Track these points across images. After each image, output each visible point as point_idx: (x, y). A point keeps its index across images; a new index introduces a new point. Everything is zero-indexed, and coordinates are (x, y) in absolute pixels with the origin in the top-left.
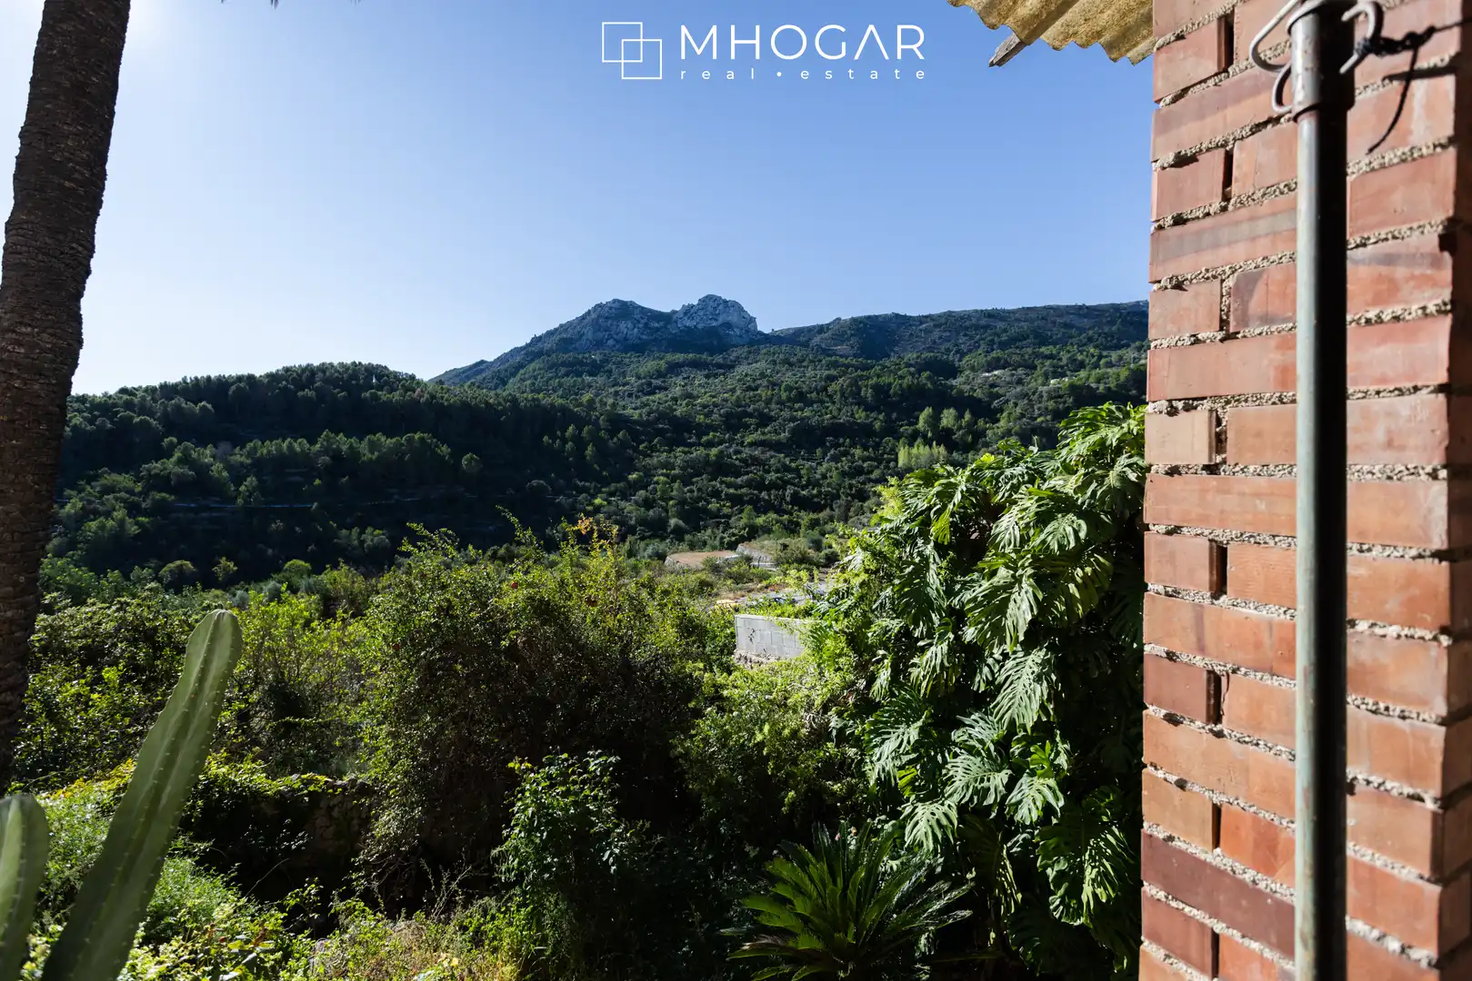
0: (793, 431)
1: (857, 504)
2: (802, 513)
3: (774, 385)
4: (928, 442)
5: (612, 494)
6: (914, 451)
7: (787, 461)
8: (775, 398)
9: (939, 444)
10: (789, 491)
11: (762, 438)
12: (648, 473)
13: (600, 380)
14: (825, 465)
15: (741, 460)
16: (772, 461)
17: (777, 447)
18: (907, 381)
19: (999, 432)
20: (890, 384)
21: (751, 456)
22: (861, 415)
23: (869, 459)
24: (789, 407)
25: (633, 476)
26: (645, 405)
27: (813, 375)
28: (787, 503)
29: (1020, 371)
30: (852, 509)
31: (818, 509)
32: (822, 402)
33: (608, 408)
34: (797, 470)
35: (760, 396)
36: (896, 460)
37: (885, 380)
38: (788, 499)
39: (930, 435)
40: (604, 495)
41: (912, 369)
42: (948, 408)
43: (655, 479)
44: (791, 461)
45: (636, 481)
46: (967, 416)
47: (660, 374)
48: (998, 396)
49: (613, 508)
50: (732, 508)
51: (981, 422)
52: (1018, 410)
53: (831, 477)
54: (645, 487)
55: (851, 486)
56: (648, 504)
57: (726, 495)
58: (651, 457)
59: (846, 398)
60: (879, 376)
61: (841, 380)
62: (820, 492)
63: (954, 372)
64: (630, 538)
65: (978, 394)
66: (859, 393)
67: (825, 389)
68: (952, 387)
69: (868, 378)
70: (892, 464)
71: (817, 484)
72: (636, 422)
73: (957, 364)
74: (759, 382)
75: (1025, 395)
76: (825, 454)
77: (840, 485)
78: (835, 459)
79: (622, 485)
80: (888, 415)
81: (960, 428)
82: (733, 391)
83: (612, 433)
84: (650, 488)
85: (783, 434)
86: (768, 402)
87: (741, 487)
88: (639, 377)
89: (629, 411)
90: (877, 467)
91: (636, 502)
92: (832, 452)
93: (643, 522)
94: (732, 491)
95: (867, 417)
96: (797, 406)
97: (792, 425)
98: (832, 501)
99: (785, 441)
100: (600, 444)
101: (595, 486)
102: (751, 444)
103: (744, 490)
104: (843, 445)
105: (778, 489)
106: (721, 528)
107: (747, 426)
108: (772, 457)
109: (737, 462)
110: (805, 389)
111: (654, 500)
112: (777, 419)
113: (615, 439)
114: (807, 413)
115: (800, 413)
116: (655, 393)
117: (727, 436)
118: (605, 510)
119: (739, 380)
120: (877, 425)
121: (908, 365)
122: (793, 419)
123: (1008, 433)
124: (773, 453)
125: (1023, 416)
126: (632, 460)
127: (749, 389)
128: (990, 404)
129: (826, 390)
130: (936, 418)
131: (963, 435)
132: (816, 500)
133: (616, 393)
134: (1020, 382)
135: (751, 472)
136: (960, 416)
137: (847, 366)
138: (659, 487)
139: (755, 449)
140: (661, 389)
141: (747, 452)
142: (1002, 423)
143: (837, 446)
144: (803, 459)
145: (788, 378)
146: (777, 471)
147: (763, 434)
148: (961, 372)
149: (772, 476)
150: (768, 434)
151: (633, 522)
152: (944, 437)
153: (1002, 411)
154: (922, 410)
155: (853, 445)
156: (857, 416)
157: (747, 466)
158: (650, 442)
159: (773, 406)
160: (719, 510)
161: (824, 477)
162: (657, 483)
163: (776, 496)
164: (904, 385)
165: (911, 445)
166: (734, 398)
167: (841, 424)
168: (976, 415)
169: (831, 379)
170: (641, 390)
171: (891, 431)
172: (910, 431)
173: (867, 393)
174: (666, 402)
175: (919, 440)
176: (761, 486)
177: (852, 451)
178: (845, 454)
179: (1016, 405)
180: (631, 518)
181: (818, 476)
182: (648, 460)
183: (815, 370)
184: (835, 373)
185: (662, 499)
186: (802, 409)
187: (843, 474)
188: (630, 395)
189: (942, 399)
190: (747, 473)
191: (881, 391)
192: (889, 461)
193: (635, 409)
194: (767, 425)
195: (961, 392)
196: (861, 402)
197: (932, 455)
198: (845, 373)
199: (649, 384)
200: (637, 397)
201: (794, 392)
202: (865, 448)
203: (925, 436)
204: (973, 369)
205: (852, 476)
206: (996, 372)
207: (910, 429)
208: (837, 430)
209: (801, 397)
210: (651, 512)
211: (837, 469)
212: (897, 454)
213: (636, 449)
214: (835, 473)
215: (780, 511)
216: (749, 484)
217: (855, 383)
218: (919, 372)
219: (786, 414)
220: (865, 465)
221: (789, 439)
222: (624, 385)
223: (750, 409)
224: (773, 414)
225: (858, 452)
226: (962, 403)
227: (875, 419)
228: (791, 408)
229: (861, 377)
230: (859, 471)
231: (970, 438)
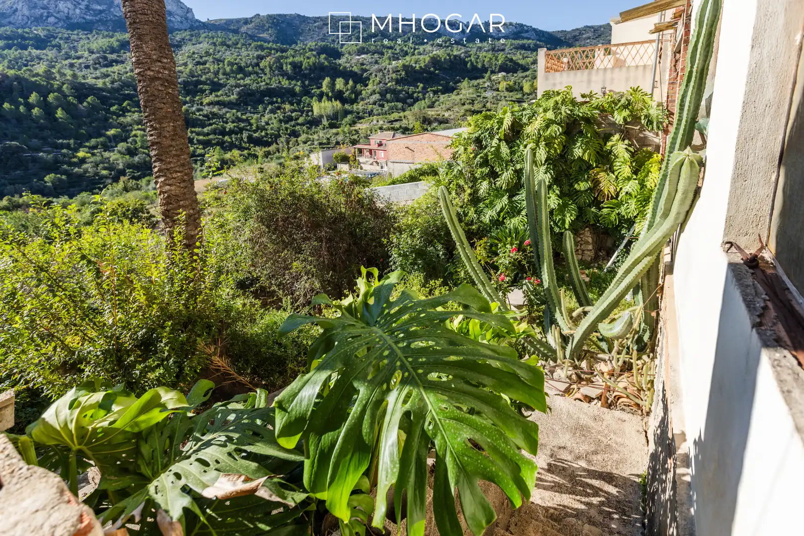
0: (239, 94)
1: (293, 139)
2: (257, 148)
3: (218, 61)
4: (329, 99)
5: (95, 147)
6: (323, 104)
7: (239, 114)
8: (221, 71)
9: (336, 100)
10: (245, 135)
11: (216, 99)
12: (126, 130)
13: (50, 53)
14: (267, 116)
15: (204, 116)
16: (228, 115)
17: (230, 105)
18: (313, 59)
19: (369, 92)
20: (301, 63)
21: (211, 112)
22: (285, 83)
23: (294, 111)
24: (233, 77)
25: (111, 132)
26: (106, 76)
27: (247, 55)
28: (245, 143)
29: (376, 56)
30: (291, 143)
31: (268, 144)
32: (257, 73)
33: (69, 78)
34: (247, 120)
35: (209, 69)
36: (312, 111)
37: (298, 59)
38: (245, 140)
39: (330, 94)
40: (86, 149)
41: (314, 53)
42: (339, 77)
43: (134, 132)
44: (242, 114)
45: (115, 136)
46: (351, 83)
47: (113, 51)
48: (366, 70)
49: (98, 158)
50: (204, 148)
51: (359, 87)
52: (378, 79)
53: (273, 124)
54: (125, 140)
55: (287, 129)
56: (131, 152)
57: (197, 140)
58: (125, 116)
59: (274, 71)
60: (293, 57)
61: (268, 59)
62: (267, 134)
63: (339, 55)
64: (122, 179)
65: (355, 69)
66: (282, 68)
67: (257, 65)
68: (340, 65)
69: (287, 58)
70: (310, 114)
71: (263, 129)
72: (100, 89)
73: (340, 50)
74: (206, 58)
75: (380, 70)
76: (265, 109)
77: (279, 128)
78: (273, 112)
79: (101, 139)
80: (303, 82)
81: (347, 90)
82: (185, 64)
83: (81, 98)
84: (130, 140)
85: (232, 97)
86: (216, 73)
87: (208, 134)
88: (91, 52)
89: (90, 81)
90: (301, 116)
91: (119, 152)
92: (270, 107)
93: (129, 166)
94: (201, 137)
95: (290, 84)
96: (239, 76)
97: (238, 89)
98: (276, 140)
99: (235, 101)
100: (69, 109)
101: (75, 143)
102: (209, 104)
103: (211, 137)
104: (277, 102)
105: (237, 134)
106: (199, 163)
107: (202, 91)
108: (227, 112)
109: (201, 117)
110: (243, 64)
111: (136, 149)
112: (226, 85)
113: (85, 104)
114: (247, 81)
115: (242, 81)
116: (112, 66)
117: (188, 99)
118: (92, 159)
119: (188, 57)
120: (297, 89)
121: (311, 50)
122: (238, 86)
123: (374, 92)
124: (227, 110)
125: (380, 82)
126: (106, 119)
127: (198, 63)
128: (362, 75)
129: (259, 66)
130: (333, 85)
131: (350, 94)
132: (265, 139)
133: (72, 66)
134: (376, 62)
135: (214, 123)
136: (347, 83)
137: (271, 49)
138: (138, 139)
139: (213, 108)
140: (117, 62)
141: (207, 110)
142: (370, 86)
143: (272, 103)
144: (251, 113)
145: (229, 56)
146: (233, 122)
147: (217, 96)
148: (343, 55)
149: (230, 126)
150: (220, 95)
151: (121, 167)
152: (339, 96)
153: (369, 80)
154: (324, 79)
155: (283, 102)
156: (283, 83)
157: (209, 119)
158: (120, 105)
159: (221, 76)
160: (194, 152)
161: (267, 124)
162: (135, 136)
163: (236, 139)
164: (311, 63)
165: (320, 101)
166: (188, 70)
167: (273, 88)
168: (355, 82)
169: (261, 58)
170: (96, 62)
171: (307, 92)
172: (318, 92)
173: (288, 68)
174: (127, 73)
175: (325, 98)
176: (223, 133)
177: (283, 106)
178: (279, 108)
179: (376, 76)
180: (118, 164)
181: (263, 124)
182: (122, 119)
183: (247, 50)
184: (263, 53)
185: (141, 147)
186: (243, 79)
187: (280, 121)
188: (87, 67)
189: (335, 72)
190: (211, 125)
191: (296, 66)
192: (308, 111)
193: (96, 78)
194: (219, 90)
195: (345, 67)
196: (284, 74)
197: (333, 106)
198: (270, 54)
199: (105, 58)
200: (96, 69)
201: (235, 66)
202: (292, 104)
203: (327, 95)
204: (349, 53)
205: (286, 122)
206: (363, 56)
207: (318, 91)
208: (270, 93)
209: (241, 70)
210: (136, 159)
211: (275, 118)
212: (312, 107)
213: (108, 111)
214: (275, 121)
215: (241, 148)
216: (214, 132)
217: (278, 60)
218: (319, 54)
219: (232, 82)
220: (293, 115)
221: (237, 100)
222: (79, 58)
223: (203, 78)
224: (221, 82)
225: (287, 107)
226: (347, 75)
227: (295, 85)
228: (235, 78)
229: (282, 57)
230: (289, 119)
231: (353, 96)
